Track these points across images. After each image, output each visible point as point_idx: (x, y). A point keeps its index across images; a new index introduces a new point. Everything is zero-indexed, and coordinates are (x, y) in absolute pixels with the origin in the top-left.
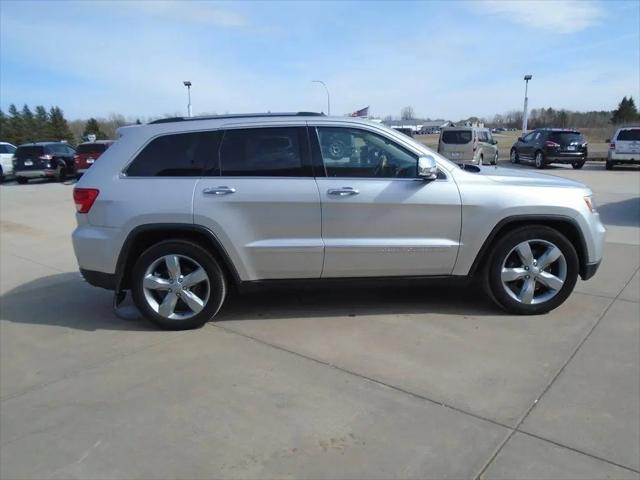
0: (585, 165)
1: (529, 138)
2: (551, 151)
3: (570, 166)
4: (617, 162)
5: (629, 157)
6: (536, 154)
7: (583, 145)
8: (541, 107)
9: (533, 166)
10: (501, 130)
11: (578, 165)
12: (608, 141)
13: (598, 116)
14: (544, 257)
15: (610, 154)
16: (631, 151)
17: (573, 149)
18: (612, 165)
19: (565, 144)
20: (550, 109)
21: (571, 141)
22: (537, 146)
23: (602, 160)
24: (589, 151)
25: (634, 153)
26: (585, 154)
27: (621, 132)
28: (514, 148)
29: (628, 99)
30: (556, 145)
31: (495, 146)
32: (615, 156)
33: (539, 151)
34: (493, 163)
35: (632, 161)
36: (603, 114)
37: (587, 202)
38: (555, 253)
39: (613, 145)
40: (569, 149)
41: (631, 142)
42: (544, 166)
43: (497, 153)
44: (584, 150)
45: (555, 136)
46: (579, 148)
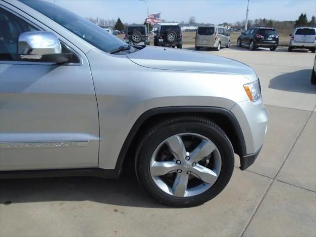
0: (276, 49)
1: (247, 33)
2: (258, 40)
3: (269, 49)
4: (294, 47)
5: (301, 44)
6: (251, 42)
7: (277, 37)
8: (260, 18)
9: (248, 49)
10: (239, 30)
11: (273, 48)
12: (291, 35)
13: (288, 24)
14: (197, 150)
15: (291, 42)
16: (302, 41)
17: (271, 39)
18: (291, 49)
19: (267, 36)
20: (264, 19)
21: (270, 35)
22: (251, 37)
23: (287, 46)
24: (280, 41)
25: (304, 42)
26: (277, 43)
27: (298, 30)
28: (239, 38)
29: (304, 14)
30: (262, 37)
31: (229, 37)
32: (294, 44)
33: (252, 40)
34: (227, 47)
35: (303, 47)
36: (291, 22)
37: (247, 90)
38: (209, 147)
39: (293, 37)
40: (268, 39)
41: (303, 36)
42: (255, 49)
43: (230, 41)
44: (277, 40)
45: (262, 32)
46: (274, 39)
